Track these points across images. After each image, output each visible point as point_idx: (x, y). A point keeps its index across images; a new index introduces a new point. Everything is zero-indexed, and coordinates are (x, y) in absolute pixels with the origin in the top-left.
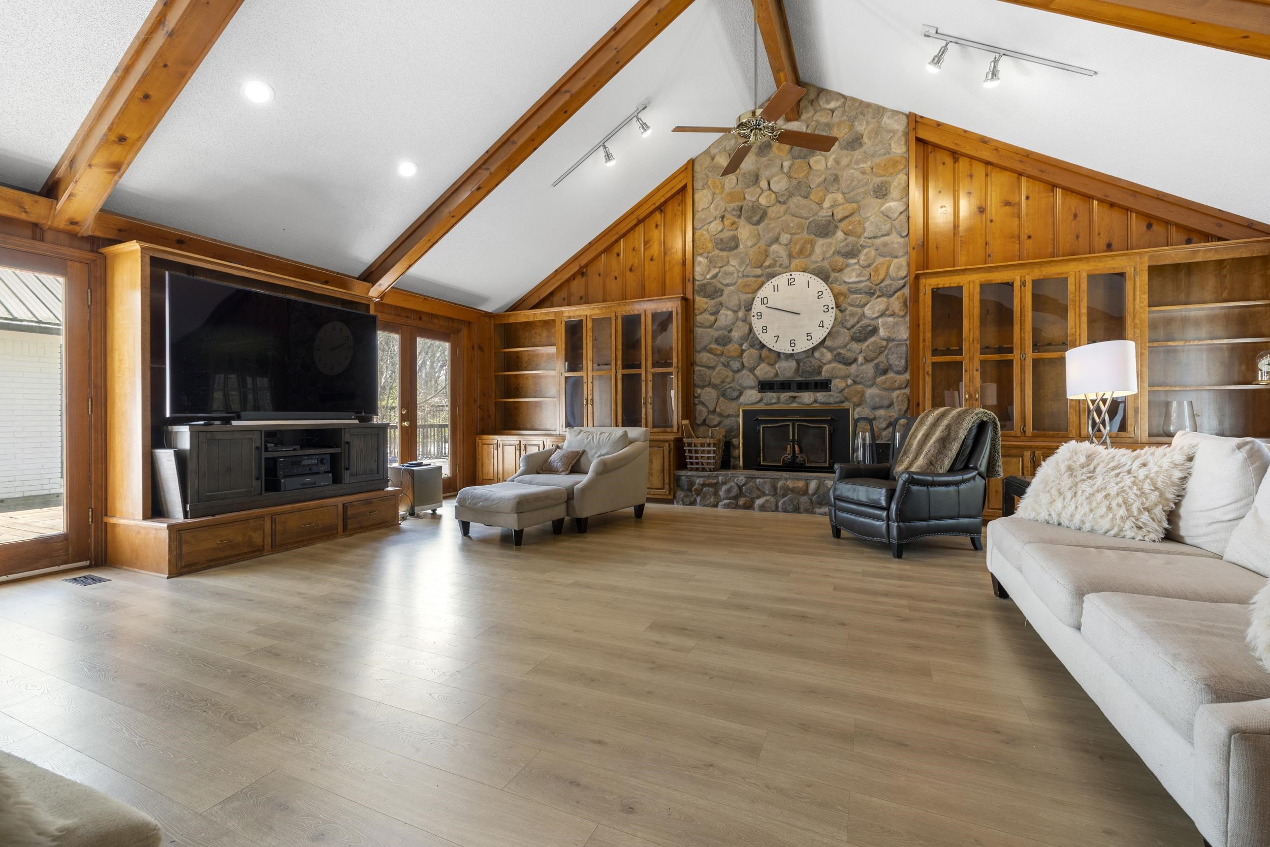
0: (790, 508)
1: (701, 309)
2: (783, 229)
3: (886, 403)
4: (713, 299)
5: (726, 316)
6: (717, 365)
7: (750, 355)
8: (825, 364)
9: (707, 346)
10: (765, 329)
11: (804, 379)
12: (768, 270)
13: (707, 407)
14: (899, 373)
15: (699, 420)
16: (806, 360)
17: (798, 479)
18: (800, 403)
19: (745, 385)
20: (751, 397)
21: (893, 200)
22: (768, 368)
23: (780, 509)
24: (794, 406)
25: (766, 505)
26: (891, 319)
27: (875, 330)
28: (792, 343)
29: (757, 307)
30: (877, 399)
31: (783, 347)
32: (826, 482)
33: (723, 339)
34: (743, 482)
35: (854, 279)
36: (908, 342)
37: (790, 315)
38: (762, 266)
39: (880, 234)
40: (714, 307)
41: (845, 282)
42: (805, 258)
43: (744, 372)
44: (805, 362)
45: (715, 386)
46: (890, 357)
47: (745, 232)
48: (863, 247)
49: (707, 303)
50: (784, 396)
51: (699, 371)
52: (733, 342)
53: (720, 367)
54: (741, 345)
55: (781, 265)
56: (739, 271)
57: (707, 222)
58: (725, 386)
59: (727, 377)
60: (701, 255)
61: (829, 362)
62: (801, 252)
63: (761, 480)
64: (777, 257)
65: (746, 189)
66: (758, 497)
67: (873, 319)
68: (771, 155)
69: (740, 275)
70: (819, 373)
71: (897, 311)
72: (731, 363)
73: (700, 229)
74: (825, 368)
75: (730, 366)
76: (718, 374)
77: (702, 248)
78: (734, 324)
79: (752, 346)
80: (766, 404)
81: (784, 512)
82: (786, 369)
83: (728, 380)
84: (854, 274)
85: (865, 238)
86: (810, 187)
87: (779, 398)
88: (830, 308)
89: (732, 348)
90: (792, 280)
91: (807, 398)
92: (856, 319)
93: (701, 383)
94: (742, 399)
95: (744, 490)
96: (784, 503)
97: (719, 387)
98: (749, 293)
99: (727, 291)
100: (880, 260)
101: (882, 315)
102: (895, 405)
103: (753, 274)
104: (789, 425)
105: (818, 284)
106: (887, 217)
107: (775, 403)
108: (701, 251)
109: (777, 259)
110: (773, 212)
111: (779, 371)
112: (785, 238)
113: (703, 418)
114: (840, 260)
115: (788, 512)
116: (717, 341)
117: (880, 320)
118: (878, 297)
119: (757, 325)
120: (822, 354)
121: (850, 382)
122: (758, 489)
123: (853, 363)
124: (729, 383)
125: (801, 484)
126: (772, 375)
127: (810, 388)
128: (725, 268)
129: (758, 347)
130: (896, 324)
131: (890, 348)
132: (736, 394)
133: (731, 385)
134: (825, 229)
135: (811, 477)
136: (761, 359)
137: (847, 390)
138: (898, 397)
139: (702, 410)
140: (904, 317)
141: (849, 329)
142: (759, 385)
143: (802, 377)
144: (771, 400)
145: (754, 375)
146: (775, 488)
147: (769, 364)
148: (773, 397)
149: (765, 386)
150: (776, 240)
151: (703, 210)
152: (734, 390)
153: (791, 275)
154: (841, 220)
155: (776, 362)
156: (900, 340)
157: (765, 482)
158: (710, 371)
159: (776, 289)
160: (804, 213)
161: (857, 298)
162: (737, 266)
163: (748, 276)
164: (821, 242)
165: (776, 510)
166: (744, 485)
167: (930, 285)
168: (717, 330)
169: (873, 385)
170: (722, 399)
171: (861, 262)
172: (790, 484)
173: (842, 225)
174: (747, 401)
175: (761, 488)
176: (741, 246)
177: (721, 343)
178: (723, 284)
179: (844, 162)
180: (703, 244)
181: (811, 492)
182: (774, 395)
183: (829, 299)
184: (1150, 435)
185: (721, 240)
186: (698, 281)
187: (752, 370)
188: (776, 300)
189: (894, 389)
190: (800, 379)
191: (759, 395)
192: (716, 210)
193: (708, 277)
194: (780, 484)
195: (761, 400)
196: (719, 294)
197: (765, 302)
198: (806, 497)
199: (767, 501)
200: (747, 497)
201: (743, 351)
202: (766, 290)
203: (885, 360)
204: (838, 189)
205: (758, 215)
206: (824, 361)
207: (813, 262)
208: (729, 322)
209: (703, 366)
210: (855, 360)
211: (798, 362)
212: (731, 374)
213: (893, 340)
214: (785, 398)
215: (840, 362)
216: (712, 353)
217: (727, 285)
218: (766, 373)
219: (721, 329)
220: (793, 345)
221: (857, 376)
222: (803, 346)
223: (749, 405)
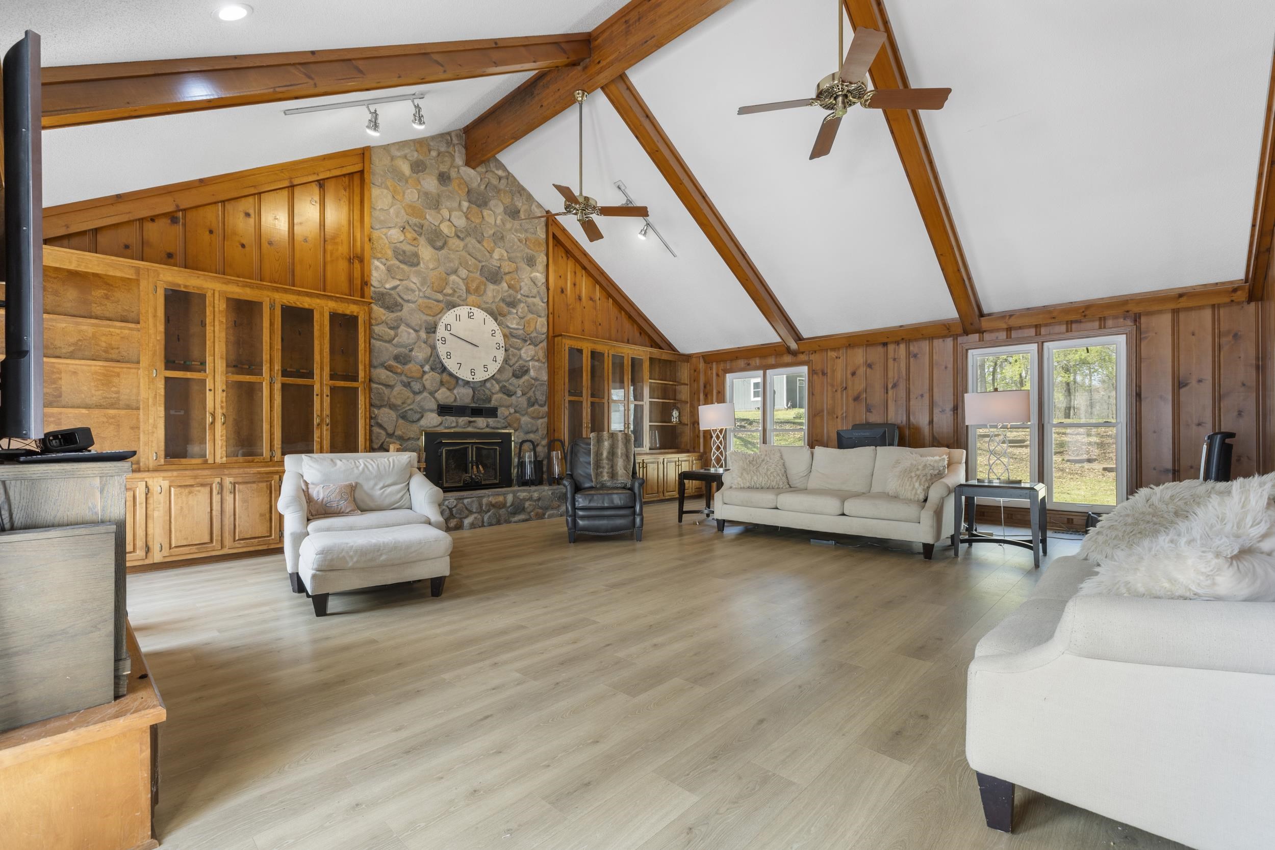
0: (494, 521)
1: (379, 319)
2: (461, 264)
3: (535, 429)
4: (392, 312)
5: (406, 335)
6: (396, 384)
7: (431, 379)
8: (493, 394)
9: (385, 362)
10: (449, 355)
11: (477, 405)
12: (448, 298)
13: (385, 429)
14: (541, 406)
15: (377, 444)
16: (479, 389)
17: (498, 495)
18: (475, 427)
19: (427, 408)
20: (432, 420)
21: (538, 272)
22: (448, 393)
23: (485, 524)
24: (470, 429)
25: (475, 522)
26: (536, 363)
27: (527, 371)
28: (472, 372)
29: (441, 332)
30: (529, 426)
31: (464, 374)
32: (518, 494)
33: (404, 358)
34: (455, 504)
35: (514, 326)
36: (547, 383)
37: (470, 346)
38: (442, 292)
39: (531, 295)
40: (396, 321)
41: (508, 327)
42: (479, 296)
43: (425, 394)
44: (479, 391)
45: (393, 407)
46: (536, 393)
47: (426, 252)
48: (520, 301)
49: (384, 314)
50: (462, 420)
51: (377, 388)
52: (413, 362)
53: (399, 388)
54: (422, 366)
55: (459, 297)
56: (420, 290)
57: (387, 226)
58: (404, 408)
59: (408, 398)
60: (378, 259)
61: (496, 393)
62: (477, 290)
63: (469, 500)
64: (457, 288)
65: (427, 208)
66: (466, 517)
67: (527, 361)
68: (450, 188)
69: (421, 294)
70: (490, 401)
71: (541, 358)
72: (413, 384)
73: (377, 229)
74: (495, 397)
75: (411, 387)
76: (398, 393)
77: (381, 252)
78: (415, 343)
79: (432, 369)
80: (446, 428)
81: (490, 526)
82: (463, 396)
83: (409, 401)
84: (515, 322)
85: (521, 294)
86: (483, 234)
87: (457, 422)
88: (501, 346)
89: (412, 368)
90: (472, 314)
91: (481, 423)
92: (516, 359)
93: (378, 403)
94: (423, 422)
95: (454, 512)
96: (490, 517)
97: (399, 408)
98: (430, 315)
99: (407, 307)
100: (530, 316)
101: (532, 359)
102: (540, 430)
103: (434, 297)
104: (468, 447)
105: (492, 324)
106: (534, 283)
107: (454, 427)
108: (380, 255)
109: (456, 290)
110: (454, 244)
111: (457, 396)
112: (463, 273)
113: (381, 441)
114: (505, 309)
115: (493, 525)
116: (396, 358)
117: (531, 363)
118: (529, 344)
119: (442, 350)
120: (493, 385)
121: (512, 411)
122: (467, 508)
123: (513, 395)
124: (409, 405)
125: (501, 499)
126: (452, 400)
127: (482, 414)
128: (404, 282)
129: (440, 371)
130: (540, 368)
131: (536, 386)
132: (417, 416)
133: (411, 407)
134: (494, 277)
135: (508, 491)
136: (442, 383)
137: (510, 418)
138: (542, 424)
139: (380, 433)
140: (544, 363)
141: (511, 366)
142: (438, 408)
143: (476, 404)
144: (451, 423)
145: (434, 398)
146: (481, 505)
147: (448, 389)
148: (453, 421)
149: (444, 410)
150: (455, 272)
151: (380, 210)
152: (415, 412)
153: (471, 309)
154: (506, 274)
155: (454, 388)
156: (542, 381)
157: (473, 502)
158: (389, 390)
159: (458, 318)
160: (479, 257)
161: (517, 342)
162: (418, 284)
163: (429, 298)
164: (491, 287)
165: (483, 526)
166: (455, 506)
167: (568, 344)
168: (396, 346)
169: (525, 414)
170: (401, 421)
171: (519, 313)
172: (493, 500)
173: (507, 277)
174: (428, 424)
175: (469, 507)
176: (422, 265)
177: (402, 361)
178: (402, 298)
179: (508, 226)
180: (382, 249)
181: (508, 504)
182: (453, 418)
183: (499, 338)
184: (650, 449)
185: (404, 252)
186: (374, 287)
187: (432, 394)
188: (457, 328)
189: (539, 418)
190: (474, 405)
191: (440, 419)
192: (397, 216)
193: (388, 286)
194: (485, 501)
195: (441, 424)
196: (399, 308)
197: (449, 329)
198: (503, 510)
199: (475, 518)
200: (456, 518)
201: (424, 373)
202: (449, 317)
203: (532, 395)
204: (504, 247)
205: (437, 240)
206: (493, 391)
207: (484, 302)
208: (411, 341)
209: (380, 384)
210: (515, 393)
211: (474, 389)
212: (411, 395)
213: (538, 380)
214: (463, 422)
215: (504, 393)
216: (391, 371)
217: (408, 301)
218: (447, 398)
219: (402, 346)
220: (473, 374)
221: (516, 406)
222: (481, 376)
223: (430, 428)
